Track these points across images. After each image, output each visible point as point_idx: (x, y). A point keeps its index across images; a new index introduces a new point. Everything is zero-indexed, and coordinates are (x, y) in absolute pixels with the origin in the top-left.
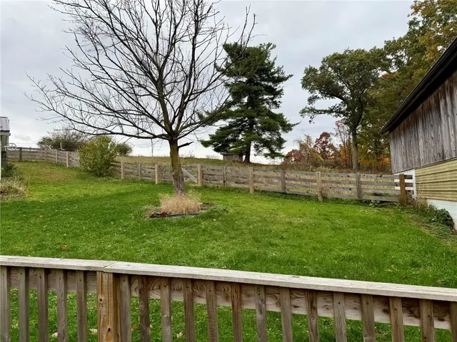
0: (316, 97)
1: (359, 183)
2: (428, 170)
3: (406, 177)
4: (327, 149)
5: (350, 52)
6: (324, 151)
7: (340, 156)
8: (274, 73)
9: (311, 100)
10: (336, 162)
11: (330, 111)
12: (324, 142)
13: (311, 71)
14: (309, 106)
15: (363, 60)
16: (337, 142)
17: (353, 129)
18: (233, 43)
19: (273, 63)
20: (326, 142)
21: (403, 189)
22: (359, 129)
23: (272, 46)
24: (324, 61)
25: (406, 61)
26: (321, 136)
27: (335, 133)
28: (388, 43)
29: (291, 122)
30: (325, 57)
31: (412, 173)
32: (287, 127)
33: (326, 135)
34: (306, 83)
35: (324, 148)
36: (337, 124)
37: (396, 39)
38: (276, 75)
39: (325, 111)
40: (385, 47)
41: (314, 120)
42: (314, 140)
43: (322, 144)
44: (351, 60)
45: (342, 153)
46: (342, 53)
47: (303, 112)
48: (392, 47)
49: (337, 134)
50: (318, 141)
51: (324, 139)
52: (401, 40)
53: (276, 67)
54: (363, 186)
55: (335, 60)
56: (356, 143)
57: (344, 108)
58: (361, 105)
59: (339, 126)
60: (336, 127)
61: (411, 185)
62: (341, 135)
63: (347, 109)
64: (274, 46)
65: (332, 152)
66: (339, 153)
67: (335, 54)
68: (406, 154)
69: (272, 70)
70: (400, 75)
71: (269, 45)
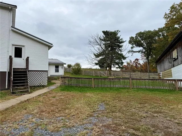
0: (134, 47)
1: (149, 75)
2: (164, 72)
3: (160, 74)
4: (138, 65)
5: (146, 31)
6: (137, 66)
7: (143, 67)
8: (120, 40)
9: (132, 48)
10: (141, 70)
11: (139, 52)
12: (136, 62)
13: (132, 38)
14: (131, 50)
15: (150, 35)
16: (141, 62)
17: (148, 58)
18: (106, 31)
19: (120, 37)
20: (137, 62)
21: (159, 77)
22: (150, 58)
23: (119, 31)
24: (136, 34)
25: (166, 35)
26: (135, 60)
27: (141, 59)
28: (159, 29)
29: (126, 56)
30: (137, 33)
31: (161, 73)
32: (124, 58)
33: (137, 60)
34: (130, 42)
35: (136, 64)
36: (141, 56)
37: (162, 27)
38: (121, 41)
39: (137, 52)
40: (158, 30)
41: (133, 55)
42: (133, 62)
43: (135, 63)
44: (146, 35)
45: (143, 66)
46: (143, 32)
47: (129, 52)
48: (161, 30)
49: (142, 59)
50: (134, 62)
51: (136, 61)
52: (164, 28)
53: (120, 38)
54: (150, 76)
55: (140, 34)
56: (149, 63)
57: (144, 51)
58: (150, 50)
59: (142, 56)
60: (141, 57)
61: (161, 76)
62: (143, 60)
63: (145, 51)
64: (120, 31)
65: (139, 66)
66: (142, 66)
67: (140, 32)
68: (160, 69)
69: (119, 39)
70: (164, 39)
71: (118, 31)
